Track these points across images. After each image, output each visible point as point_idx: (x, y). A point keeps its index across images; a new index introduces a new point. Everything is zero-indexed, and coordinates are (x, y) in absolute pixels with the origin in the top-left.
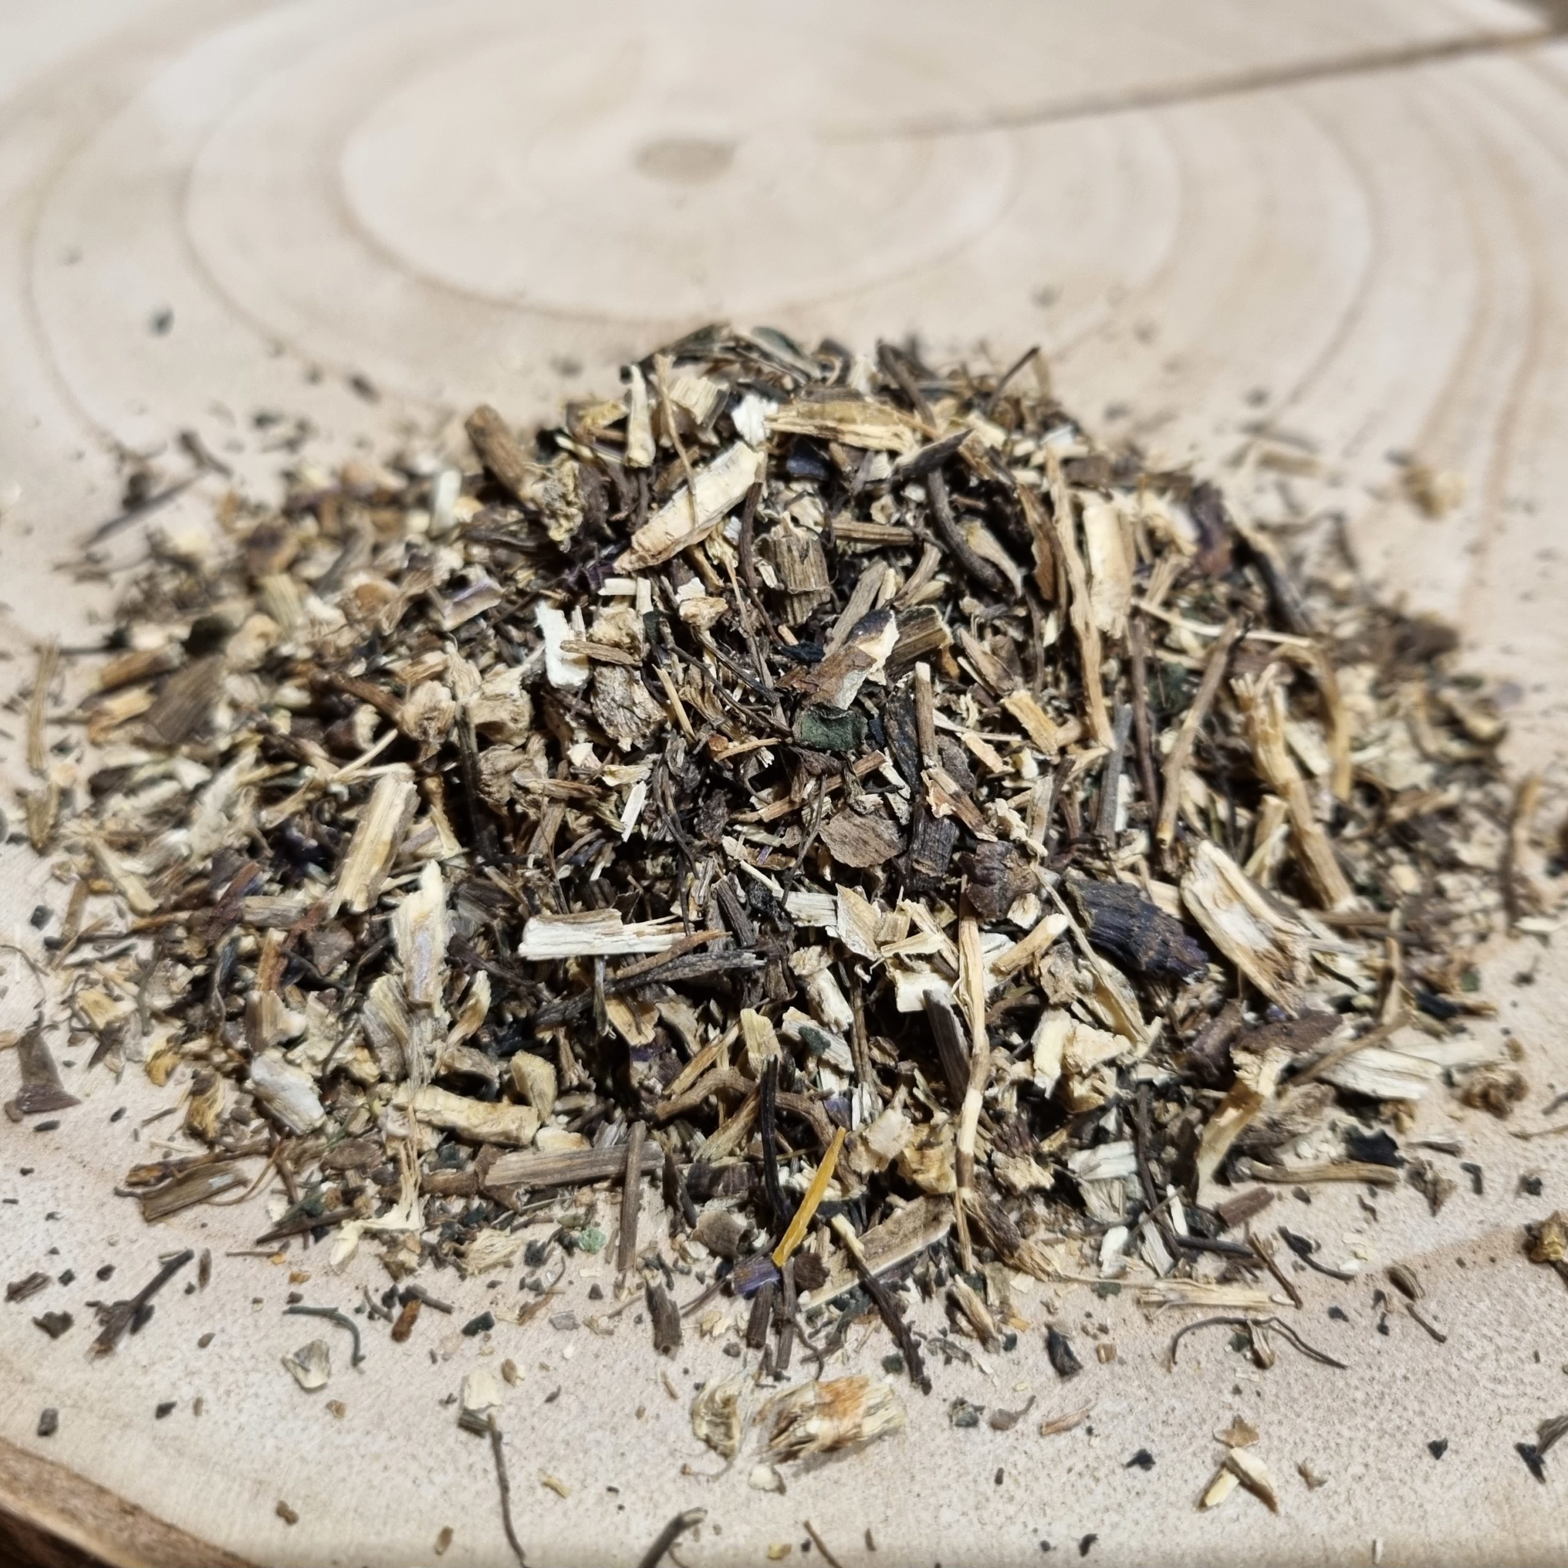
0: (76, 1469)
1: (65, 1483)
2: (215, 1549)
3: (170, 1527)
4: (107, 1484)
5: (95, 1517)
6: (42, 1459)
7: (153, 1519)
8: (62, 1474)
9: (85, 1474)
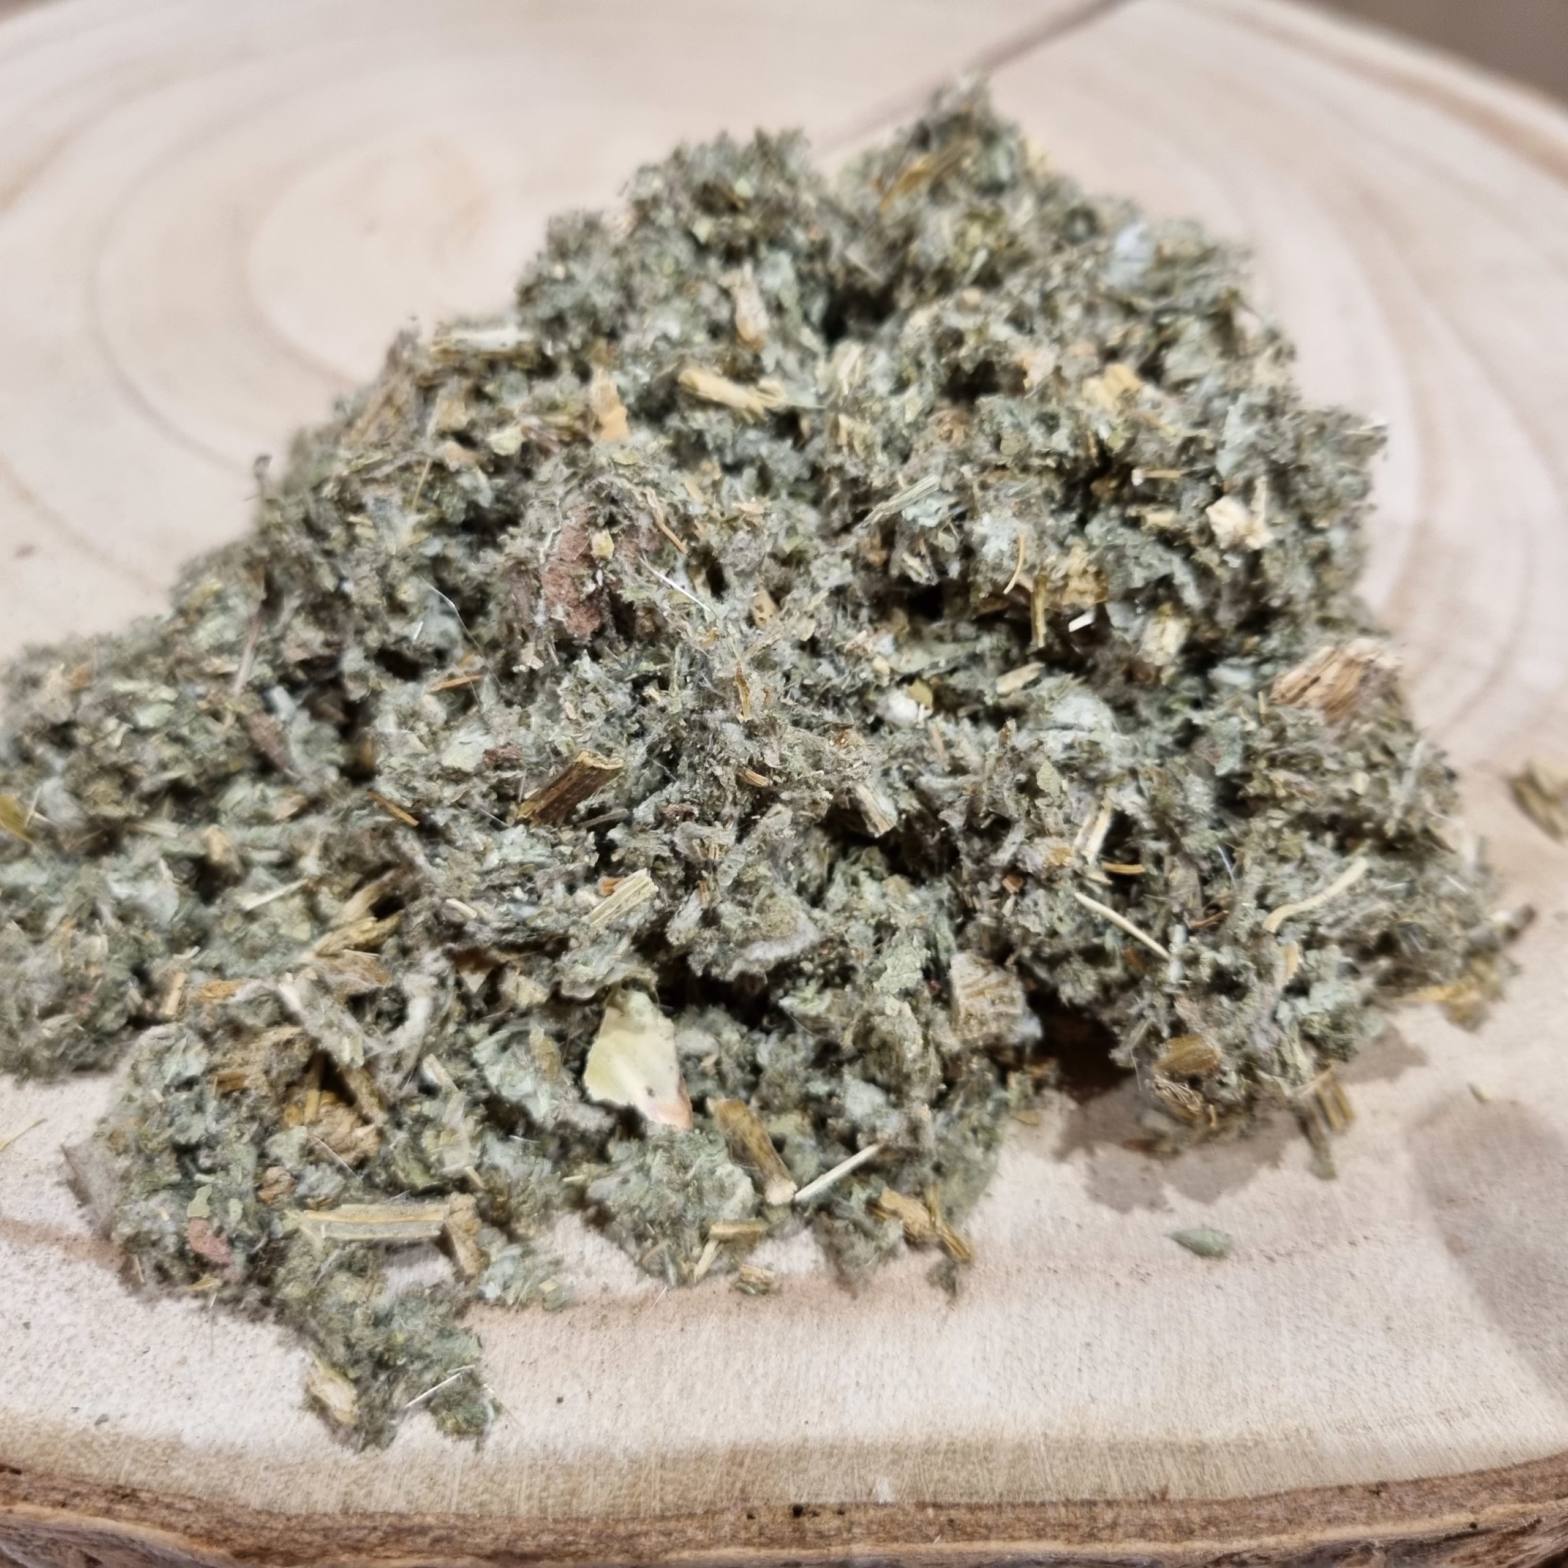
0: (1310, 1486)
1: (1311, 1501)
2: (1463, 1476)
3: (1417, 1483)
4: (1343, 1482)
5: (1360, 1509)
6: (1276, 1496)
7: (1399, 1484)
8: (1302, 1497)
9: (1318, 1485)
